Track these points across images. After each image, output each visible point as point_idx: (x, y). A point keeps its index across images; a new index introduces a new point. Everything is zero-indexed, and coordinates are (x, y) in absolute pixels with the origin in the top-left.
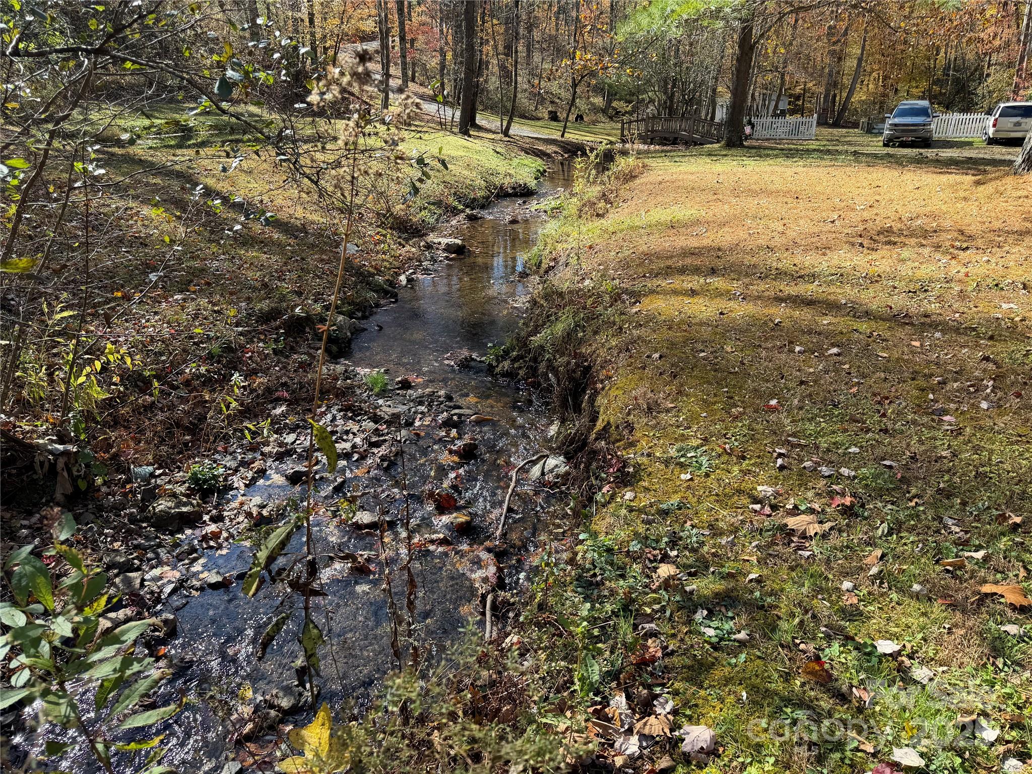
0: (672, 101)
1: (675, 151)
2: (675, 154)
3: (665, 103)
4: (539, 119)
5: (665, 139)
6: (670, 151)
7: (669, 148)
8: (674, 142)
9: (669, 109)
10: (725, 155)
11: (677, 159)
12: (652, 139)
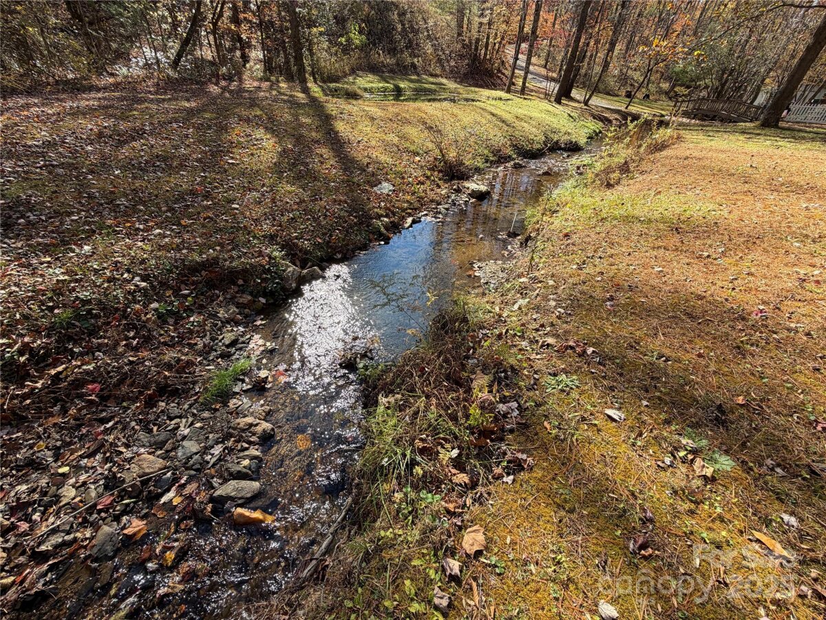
0: (723, 87)
1: (711, 126)
2: (710, 128)
3: (717, 88)
4: (617, 96)
5: (707, 116)
6: (707, 126)
7: (707, 123)
8: (713, 119)
9: (719, 94)
10: (759, 134)
11: (711, 134)
12: (695, 115)
